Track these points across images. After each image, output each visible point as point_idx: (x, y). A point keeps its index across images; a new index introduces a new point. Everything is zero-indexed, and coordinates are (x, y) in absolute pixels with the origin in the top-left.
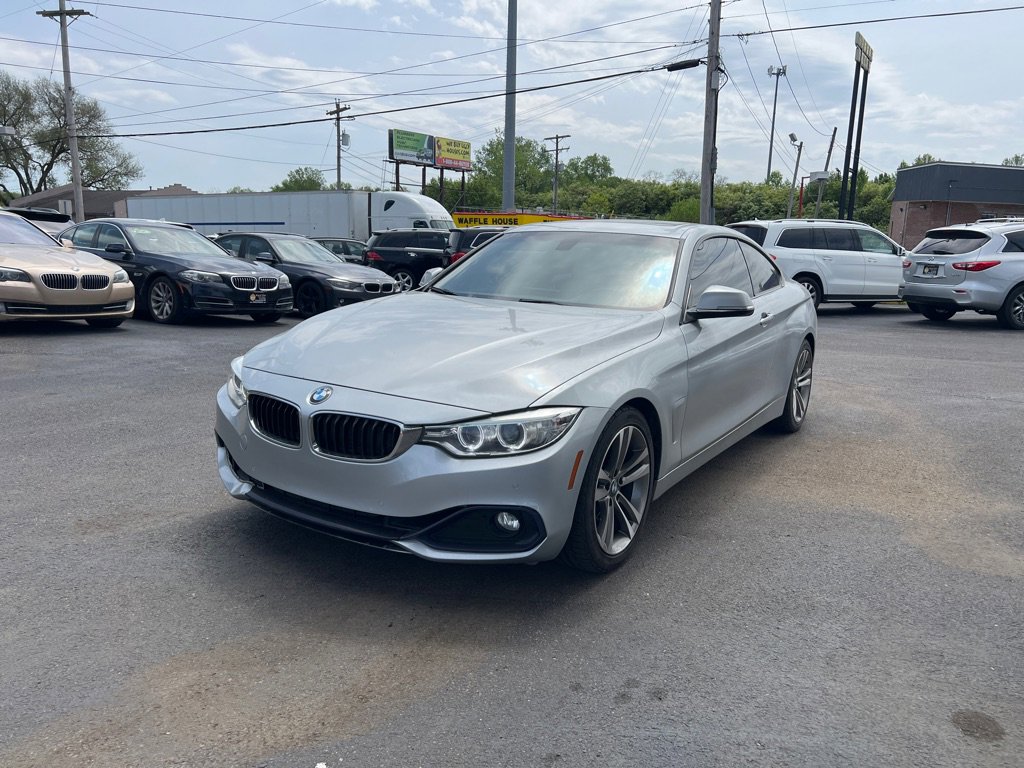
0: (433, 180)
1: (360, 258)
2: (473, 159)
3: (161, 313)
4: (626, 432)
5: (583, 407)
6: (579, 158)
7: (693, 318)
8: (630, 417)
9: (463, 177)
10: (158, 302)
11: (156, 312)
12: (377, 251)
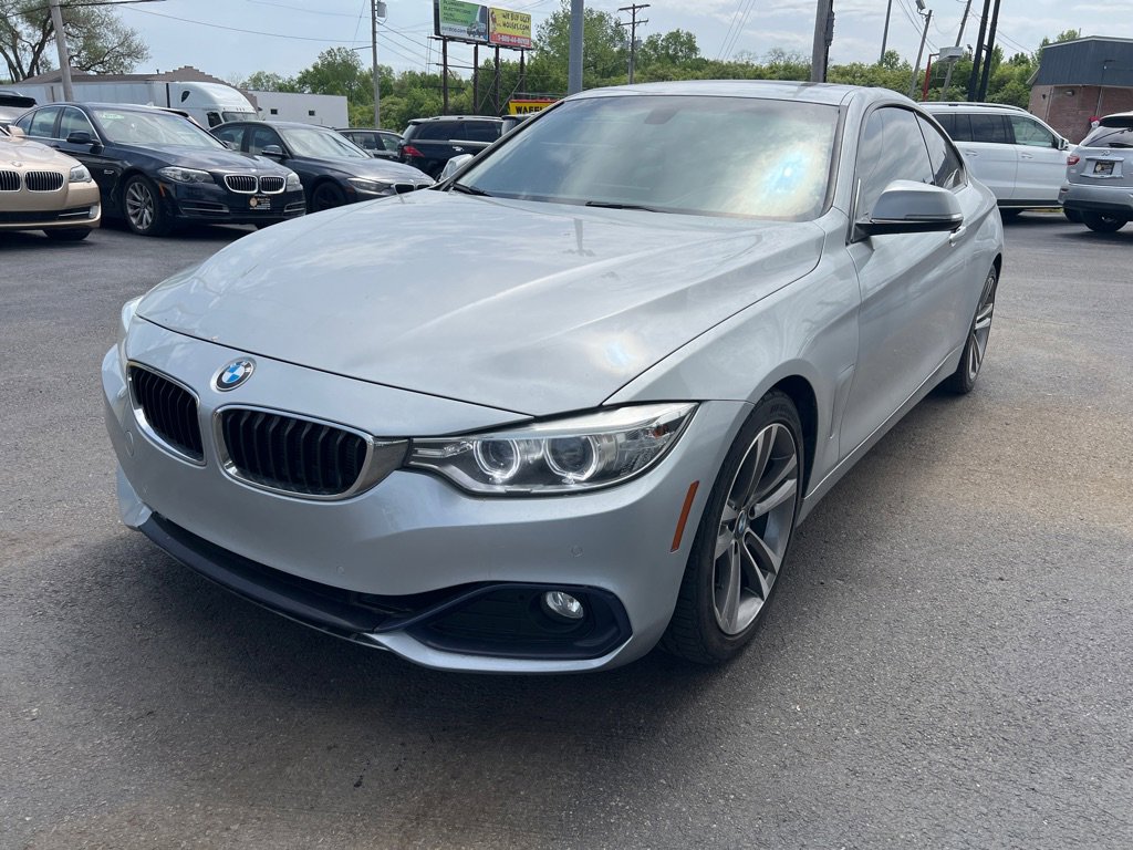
0: (487, 61)
1: (396, 154)
2: (534, 37)
3: (141, 222)
4: (768, 434)
5: (700, 402)
6: (659, 35)
7: (864, 233)
8: (773, 409)
9: (522, 58)
10: (135, 207)
11: (134, 221)
12: (415, 145)
